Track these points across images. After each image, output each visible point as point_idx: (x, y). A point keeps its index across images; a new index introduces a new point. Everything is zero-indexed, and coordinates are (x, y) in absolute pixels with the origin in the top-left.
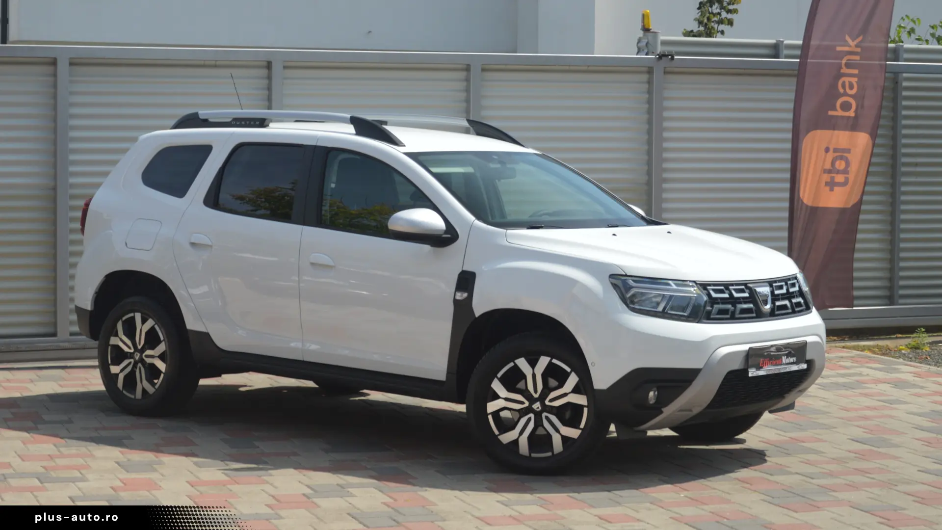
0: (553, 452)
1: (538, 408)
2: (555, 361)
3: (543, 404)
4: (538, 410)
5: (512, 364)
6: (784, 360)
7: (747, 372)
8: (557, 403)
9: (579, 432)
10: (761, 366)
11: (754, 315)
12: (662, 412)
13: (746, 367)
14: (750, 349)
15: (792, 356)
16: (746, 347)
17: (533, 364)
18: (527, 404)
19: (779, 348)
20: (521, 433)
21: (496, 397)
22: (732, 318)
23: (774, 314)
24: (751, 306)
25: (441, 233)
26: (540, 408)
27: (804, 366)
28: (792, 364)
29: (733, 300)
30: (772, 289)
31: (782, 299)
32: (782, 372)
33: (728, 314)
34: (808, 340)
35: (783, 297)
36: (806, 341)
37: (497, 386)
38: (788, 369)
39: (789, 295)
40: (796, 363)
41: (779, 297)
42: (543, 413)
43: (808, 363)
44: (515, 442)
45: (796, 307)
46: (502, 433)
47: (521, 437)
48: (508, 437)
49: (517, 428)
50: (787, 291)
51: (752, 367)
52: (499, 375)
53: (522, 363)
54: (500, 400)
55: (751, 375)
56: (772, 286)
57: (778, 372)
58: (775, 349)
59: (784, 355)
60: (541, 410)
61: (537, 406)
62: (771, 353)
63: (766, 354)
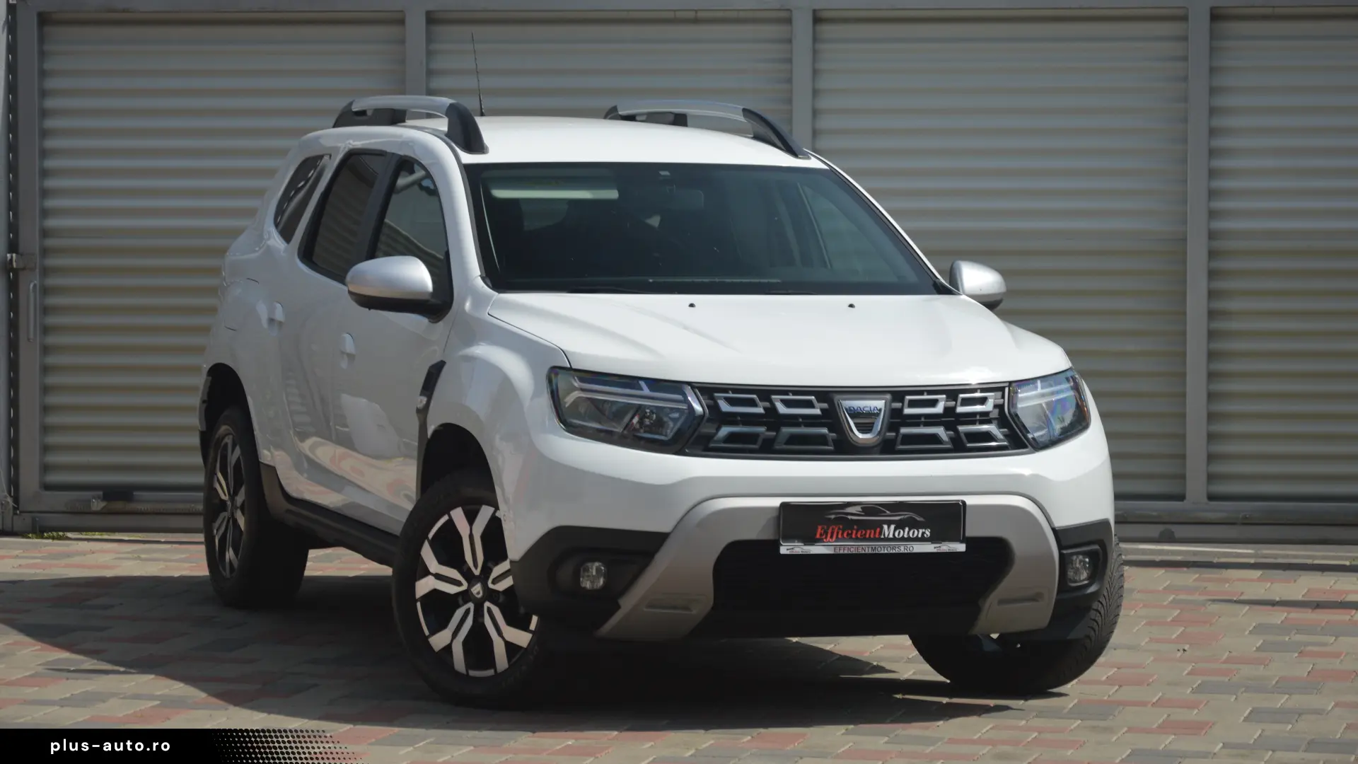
0: (496, 671)
1: (478, 593)
3: (485, 586)
4: (478, 596)
5: (446, 518)
6: (889, 531)
7: (778, 546)
8: (501, 586)
9: (530, 636)
10: (818, 536)
11: (831, 448)
12: (618, 607)
13: (777, 538)
14: (783, 505)
15: (914, 525)
17: (471, 518)
18: (465, 587)
19: (870, 509)
20: (454, 635)
21: (426, 573)
22: (767, 450)
23: (887, 449)
24: (822, 430)
25: (427, 297)
26: (481, 594)
27: (961, 547)
28: (917, 539)
29: (773, 419)
30: (898, 405)
31: (927, 424)
32: (882, 552)
33: (755, 443)
34: (970, 500)
35: (932, 420)
36: (964, 503)
37: (427, 554)
38: (902, 548)
39: (950, 419)
40: (932, 539)
41: (915, 420)
42: (484, 602)
43: (971, 542)
44: (448, 649)
45: (970, 442)
46: (433, 633)
47: (455, 641)
48: (439, 640)
49: (449, 626)
50: (949, 411)
51: (789, 538)
52: (431, 535)
53: (458, 515)
54: (430, 578)
55: (788, 552)
56: (902, 401)
57: (870, 552)
58: (860, 510)
59: (889, 523)
60: (483, 596)
61: (477, 589)
62: (850, 517)
63: (833, 517)
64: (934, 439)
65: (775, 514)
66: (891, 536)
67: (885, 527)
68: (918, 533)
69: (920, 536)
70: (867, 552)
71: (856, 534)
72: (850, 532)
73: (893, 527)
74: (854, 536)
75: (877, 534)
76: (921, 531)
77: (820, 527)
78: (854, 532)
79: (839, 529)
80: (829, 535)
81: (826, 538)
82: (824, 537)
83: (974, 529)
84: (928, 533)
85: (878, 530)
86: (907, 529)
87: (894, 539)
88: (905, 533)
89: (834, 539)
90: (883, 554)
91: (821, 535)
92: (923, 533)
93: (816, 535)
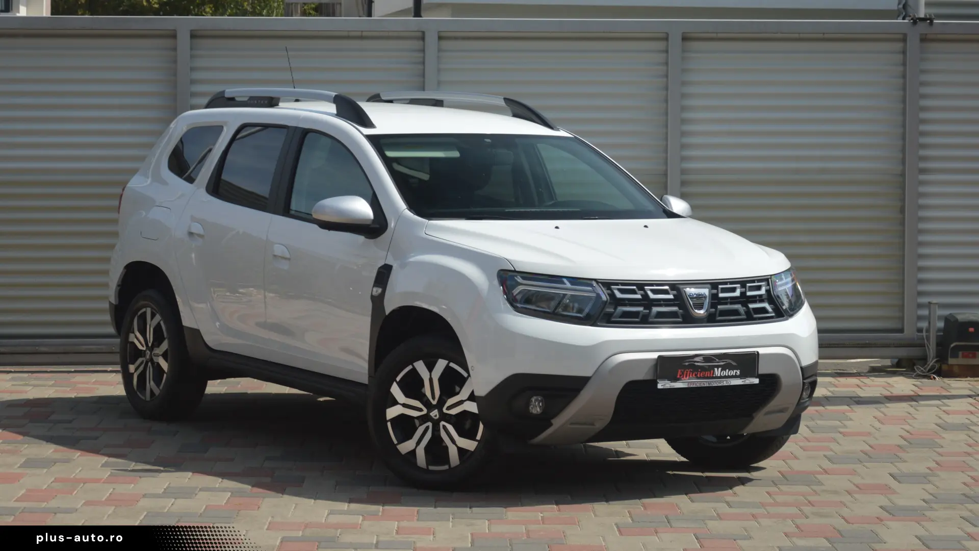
0: (450, 466)
1: (436, 416)
2: (452, 365)
3: (441, 411)
4: (435, 418)
5: (410, 367)
6: (718, 372)
7: (656, 383)
8: (454, 412)
9: (476, 443)
10: (678, 377)
11: (680, 320)
12: (551, 425)
13: (655, 378)
14: (660, 357)
15: (731, 368)
16: (655, 355)
17: (430, 367)
18: (425, 411)
19: (708, 358)
20: (418, 443)
21: (395, 402)
22: (644, 321)
23: (711, 320)
24: (675, 309)
25: (369, 223)
26: (438, 416)
27: (756, 381)
28: (732, 377)
29: (647, 302)
30: (715, 291)
31: (731, 303)
32: (714, 385)
33: (637, 318)
34: (762, 351)
35: (734, 300)
36: (758, 352)
37: (395, 390)
38: (725, 383)
39: (744, 300)
40: (740, 377)
41: (725, 301)
42: (440, 421)
43: (762, 377)
44: (413, 453)
45: (756, 313)
46: (400, 442)
47: (418, 447)
48: (405, 447)
49: (414, 437)
50: (743, 294)
51: (663, 378)
52: (398, 379)
53: (420, 366)
54: (398, 407)
55: (662, 387)
56: (717, 288)
57: (708, 385)
58: (702, 359)
59: (718, 367)
60: (439, 418)
61: (435, 414)
62: (696, 364)
63: (687, 364)
64: (736, 312)
65: (654, 363)
66: (719, 375)
67: (716, 369)
68: (733, 373)
69: (734, 374)
70: (705, 386)
71: (700, 374)
72: (696, 373)
73: (720, 369)
74: (699, 376)
75: (712, 373)
76: (735, 371)
77: (680, 370)
78: (699, 373)
79: (690, 371)
80: (685, 375)
81: (683, 377)
82: (682, 376)
83: (763, 369)
84: (738, 372)
85: (712, 371)
86: (727, 370)
87: (721, 377)
88: (727, 373)
89: (688, 377)
90: (714, 386)
91: (680, 376)
92: (736, 373)
93: (677, 375)
